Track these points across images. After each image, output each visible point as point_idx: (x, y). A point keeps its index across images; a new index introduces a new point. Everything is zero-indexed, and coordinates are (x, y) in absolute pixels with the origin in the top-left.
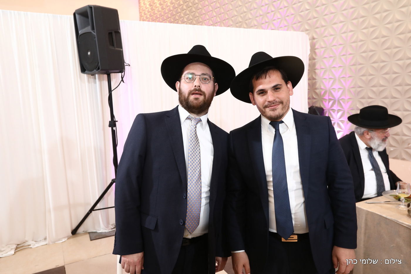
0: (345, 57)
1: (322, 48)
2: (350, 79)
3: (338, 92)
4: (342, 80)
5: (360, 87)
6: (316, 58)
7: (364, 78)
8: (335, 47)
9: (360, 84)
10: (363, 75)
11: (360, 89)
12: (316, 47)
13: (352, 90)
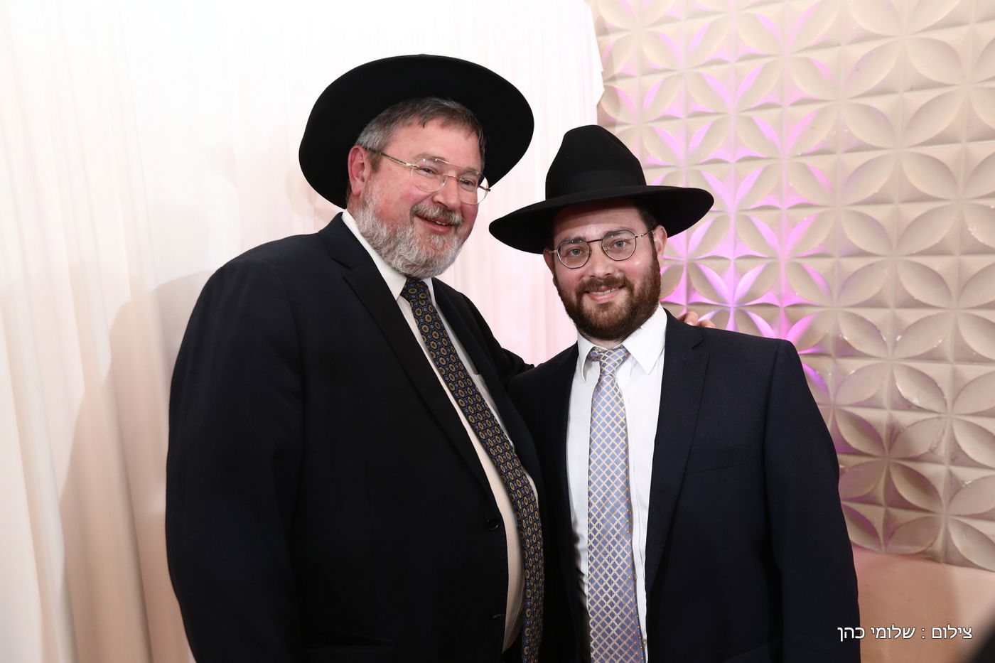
0: (774, 113)
1: (654, 71)
2: (803, 215)
3: (740, 274)
4: (761, 220)
5: (861, 254)
6: (620, 118)
7: (879, 213)
8: (714, 70)
9: (859, 239)
10: (875, 201)
11: (856, 264)
12: (618, 69)
13: (811, 264)
